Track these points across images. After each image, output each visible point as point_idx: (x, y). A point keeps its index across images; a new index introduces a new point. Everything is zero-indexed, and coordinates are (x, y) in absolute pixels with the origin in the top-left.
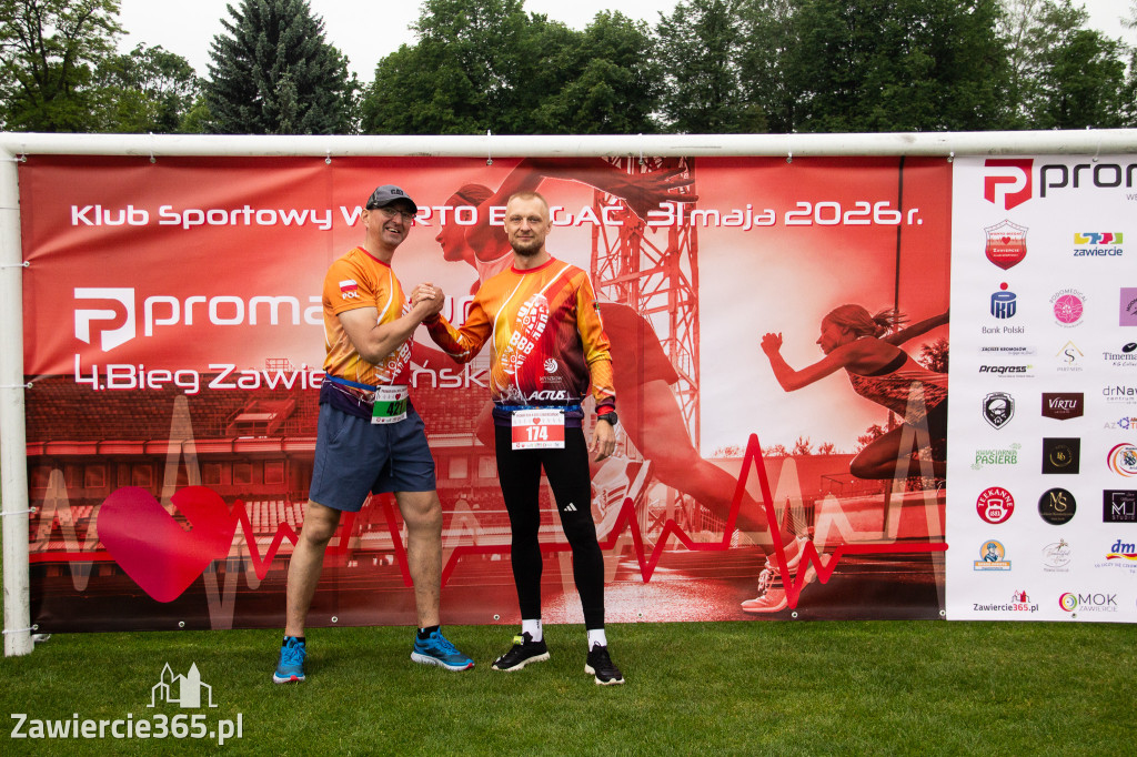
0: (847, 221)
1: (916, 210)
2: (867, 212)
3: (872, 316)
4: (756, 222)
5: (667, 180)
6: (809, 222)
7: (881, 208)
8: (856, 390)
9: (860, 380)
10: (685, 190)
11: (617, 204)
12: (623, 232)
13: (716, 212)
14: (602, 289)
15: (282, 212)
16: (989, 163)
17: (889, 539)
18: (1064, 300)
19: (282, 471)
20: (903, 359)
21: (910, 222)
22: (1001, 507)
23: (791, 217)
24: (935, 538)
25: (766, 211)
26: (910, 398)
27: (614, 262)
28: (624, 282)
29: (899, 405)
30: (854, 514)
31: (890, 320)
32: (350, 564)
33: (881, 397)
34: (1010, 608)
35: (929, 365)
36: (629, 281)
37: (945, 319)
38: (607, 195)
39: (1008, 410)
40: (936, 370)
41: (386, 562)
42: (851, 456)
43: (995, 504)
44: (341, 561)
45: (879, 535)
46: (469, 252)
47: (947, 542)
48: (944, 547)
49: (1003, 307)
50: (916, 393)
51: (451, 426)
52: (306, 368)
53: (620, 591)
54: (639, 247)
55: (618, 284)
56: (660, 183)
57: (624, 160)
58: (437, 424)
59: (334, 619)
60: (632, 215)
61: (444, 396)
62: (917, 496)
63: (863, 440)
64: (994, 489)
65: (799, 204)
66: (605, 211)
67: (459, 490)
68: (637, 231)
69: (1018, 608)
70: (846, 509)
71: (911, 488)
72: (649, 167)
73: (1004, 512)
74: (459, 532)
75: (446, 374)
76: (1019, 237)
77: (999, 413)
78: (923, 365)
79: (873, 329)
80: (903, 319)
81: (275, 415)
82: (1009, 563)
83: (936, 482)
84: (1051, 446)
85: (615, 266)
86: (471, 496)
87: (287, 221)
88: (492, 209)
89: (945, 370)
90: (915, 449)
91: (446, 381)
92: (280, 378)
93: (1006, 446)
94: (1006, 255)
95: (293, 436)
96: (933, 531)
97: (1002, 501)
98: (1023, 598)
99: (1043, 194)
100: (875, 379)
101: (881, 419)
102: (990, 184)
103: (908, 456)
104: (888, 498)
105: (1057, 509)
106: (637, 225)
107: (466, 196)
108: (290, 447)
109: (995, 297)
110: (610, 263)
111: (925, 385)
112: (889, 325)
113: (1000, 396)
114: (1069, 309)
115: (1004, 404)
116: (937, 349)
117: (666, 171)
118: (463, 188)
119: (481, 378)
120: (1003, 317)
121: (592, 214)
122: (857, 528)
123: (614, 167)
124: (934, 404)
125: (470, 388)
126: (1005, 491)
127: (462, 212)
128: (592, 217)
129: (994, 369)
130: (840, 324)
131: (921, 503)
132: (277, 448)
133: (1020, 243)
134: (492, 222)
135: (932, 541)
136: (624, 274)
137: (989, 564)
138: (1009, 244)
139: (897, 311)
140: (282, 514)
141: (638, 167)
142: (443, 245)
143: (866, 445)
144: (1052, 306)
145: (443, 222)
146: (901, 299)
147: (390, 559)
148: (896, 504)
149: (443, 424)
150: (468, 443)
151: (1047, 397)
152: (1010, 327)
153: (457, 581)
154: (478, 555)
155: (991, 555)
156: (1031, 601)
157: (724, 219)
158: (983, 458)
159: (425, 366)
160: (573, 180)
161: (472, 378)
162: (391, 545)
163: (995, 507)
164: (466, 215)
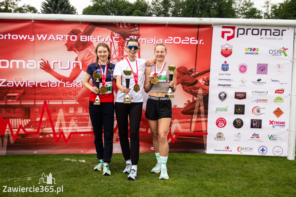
0: (182, 43)
1: (202, 40)
2: (188, 40)
3: (189, 70)
4: (157, 42)
5: (132, 30)
6: (172, 43)
7: (192, 39)
8: (184, 90)
9: (185, 87)
10: (137, 32)
11: (117, 36)
12: (119, 44)
13: (146, 39)
14: (113, 60)
15: (19, 36)
16: (223, 27)
17: (192, 131)
18: (242, 66)
19: (20, 110)
20: (197, 82)
21: (200, 43)
22: (223, 123)
23: (167, 41)
24: (205, 131)
25: (160, 39)
26: (199, 93)
27: (116, 53)
28: (119, 58)
29: (195, 94)
30: (182, 124)
31: (194, 71)
32: (40, 137)
33: (191, 92)
34: (224, 151)
35: (204, 84)
36: (121, 58)
37: (209, 71)
38: (114, 33)
39: (225, 96)
40: (206, 85)
41: (50, 136)
42: (182, 108)
43: (221, 122)
44: (37, 136)
45: (189, 130)
46: (75, 49)
47: (207, 132)
48: (207, 134)
49: (225, 68)
50: (200, 91)
51: (70, 98)
52: (27, 81)
53: (117, 145)
54: (123, 49)
55: (117, 59)
56: (130, 30)
57: (119, 24)
58: (65, 97)
59: (35, 152)
60: (122, 39)
61: (67, 89)
62: (199, 119)
63: (185, 104)
64: (221, 118)
65: (169, 38)
66: (114, 38)
67: (72, 116)
68: (123, 44)
69: (226, 151)
70: (180, 123)
71: (198, 117)
72: (127, 26)
73: (224, 125)
74: (72, 128)
75: (68, 83)
76: (230, 49)
77: (223, 97)
78: (202, 84)
79: (189, 73)
80: (197, 71)
81: (18, 94)
82: (224, 138)
83: (205, 116)
84: (237, 107)
85: (117, 54)
86: (75, 118)
87: (21, 38)
88: (81, 36)
89: (208, 85)
90: (199, 107)
91: (68, 85)
92: (19, 84)
93: (224, 106)
94: (226, 53)
95: (23, 100)
96: (204, 129)
97: (223, 122)
98: (228, 148)
99: (238, 37)
100: (189, 87)
101: (190, 98)
102: (223, 33)
103: (198, 108)
104: (191, 120)
105: (238, 124)
106: (123, 42)
107: (73, 32)
108: (23, 103)
109: (223, 65)
110: (115, 53)
111: (203, 89)
112: (193, 72)
113: (223, 92)
114: (243, 69)
115: (224, 95)
116: (206, 79)
117: (132, 27)
118: (73, 30)
119: (78, 85)
120: (225, 71)
121: (110, 38)
122: (183, 128)
123: (117, 25)
124: (205, 94)
125: (75, 87)
126: (224, 119)
127: (72, 37)
128: (110, 39)
129: (222, 85)
130: (180, 72)
131: (201, 121)
132: (19, 103)
133: (230, 50)
134: (81, 40)
135: (203, 132)
136: (119, 56)
137: (219, 138)
138: (227, 50)
139: (195, 68)
140: (20, 122)
141: (123, 26)
142: (67, 47)
143: (186, 105)
144: (238, 68)
145: (67, 40)
146: (197, 65)
147: (52, 135)
148: (194, 122)
149: (67, 97)
150: (74, 103)
151: (236, 93)
152: (227, 73)
153: (71, 142)
154: (77, 134)
155: (219, 136)
156: (230, 149)
157: (148, 41)
158: (218, 110)
159: (62, 81)
160: (105, 29)
161: (76, 85)
162: (52, 132)
163: (221, 123)
164: (73, 38)
